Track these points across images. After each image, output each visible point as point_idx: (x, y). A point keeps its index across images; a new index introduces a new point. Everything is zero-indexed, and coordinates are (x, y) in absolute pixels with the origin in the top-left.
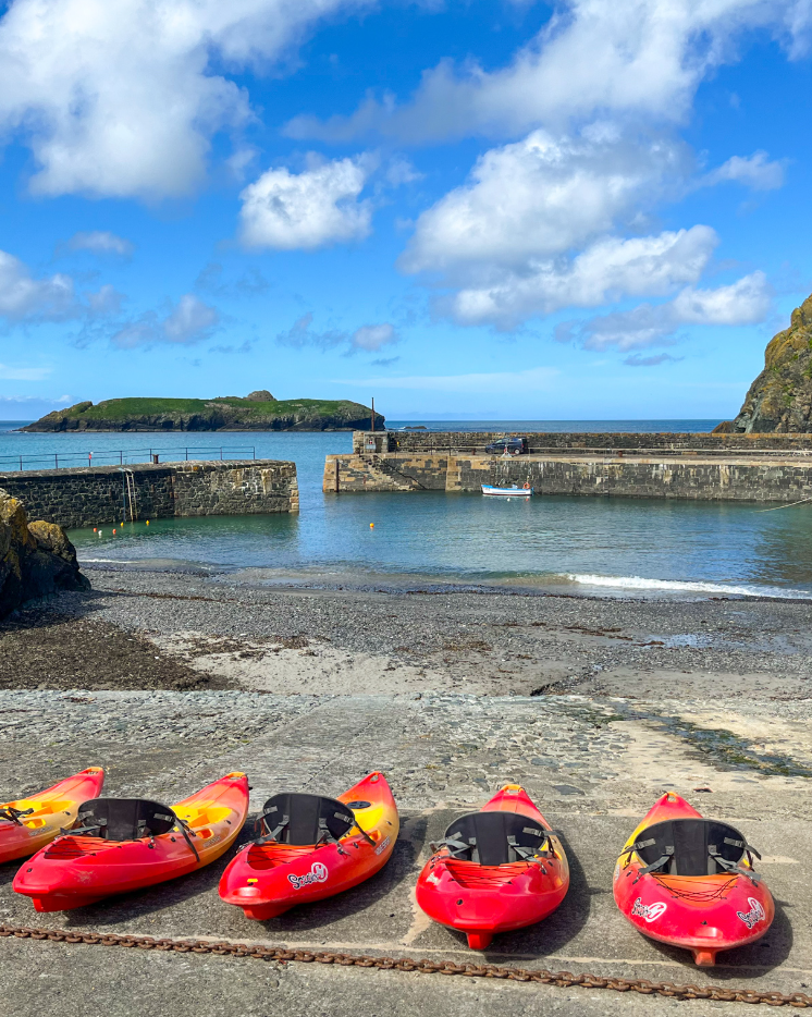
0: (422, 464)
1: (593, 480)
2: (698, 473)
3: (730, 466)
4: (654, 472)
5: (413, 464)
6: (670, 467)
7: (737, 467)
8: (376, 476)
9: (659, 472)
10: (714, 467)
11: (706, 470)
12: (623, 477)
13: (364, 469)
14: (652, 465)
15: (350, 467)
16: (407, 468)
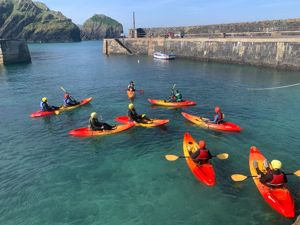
0: (141, 43)
1: (203, 52)
2: (262, 48)
3: (285, 43)
4: (234, 47)
5: (138, 43)
6: (244, 44)
7: (290, 44)
8: (120, 49)
9: (237, 48)
10: (273, 43)
11: (267, 46)
12: (217, 50)
13: (116, 46)
14: (233, 43)
15: (111, 44)
16: (135, 45)
